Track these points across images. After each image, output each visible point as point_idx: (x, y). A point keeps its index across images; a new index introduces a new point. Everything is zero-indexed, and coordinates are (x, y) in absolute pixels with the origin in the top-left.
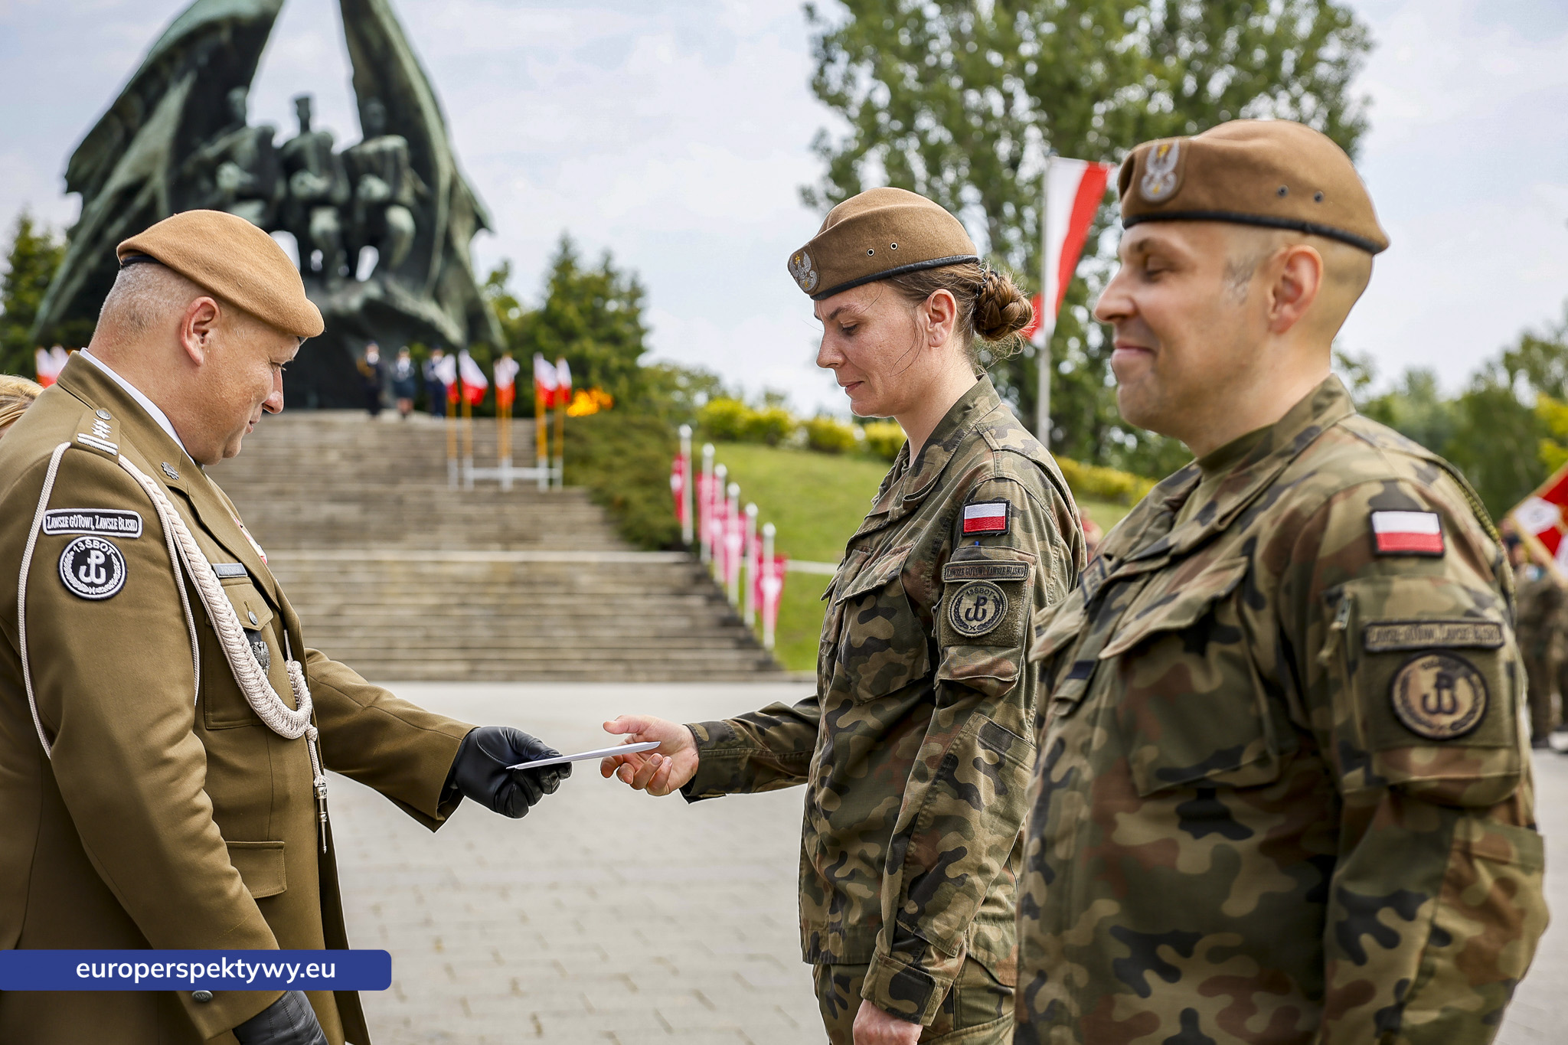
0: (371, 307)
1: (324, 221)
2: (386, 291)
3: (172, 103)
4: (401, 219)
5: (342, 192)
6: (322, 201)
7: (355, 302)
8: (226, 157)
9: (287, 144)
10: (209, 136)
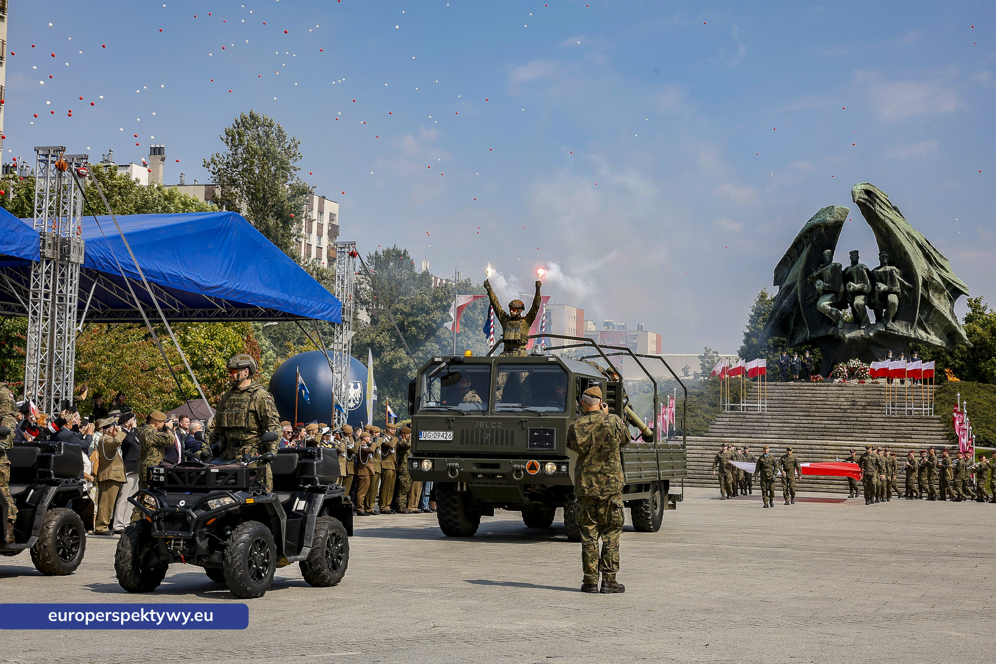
0: (879, 334)
1: (859, 300)
2: (886, 328)
3: (804, 255)
4: (893, 298)
5: (867, 288)
6: (859, 292)
7: (871, 334)
8: (821, 277)
9: (847, 269)
10: (817, 267)
